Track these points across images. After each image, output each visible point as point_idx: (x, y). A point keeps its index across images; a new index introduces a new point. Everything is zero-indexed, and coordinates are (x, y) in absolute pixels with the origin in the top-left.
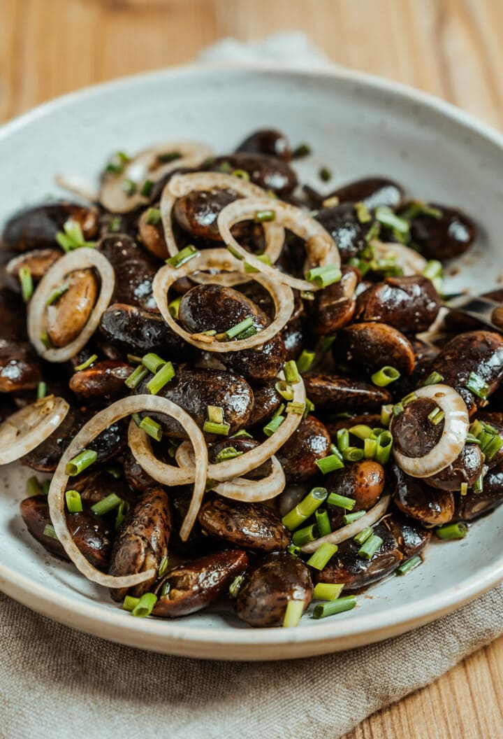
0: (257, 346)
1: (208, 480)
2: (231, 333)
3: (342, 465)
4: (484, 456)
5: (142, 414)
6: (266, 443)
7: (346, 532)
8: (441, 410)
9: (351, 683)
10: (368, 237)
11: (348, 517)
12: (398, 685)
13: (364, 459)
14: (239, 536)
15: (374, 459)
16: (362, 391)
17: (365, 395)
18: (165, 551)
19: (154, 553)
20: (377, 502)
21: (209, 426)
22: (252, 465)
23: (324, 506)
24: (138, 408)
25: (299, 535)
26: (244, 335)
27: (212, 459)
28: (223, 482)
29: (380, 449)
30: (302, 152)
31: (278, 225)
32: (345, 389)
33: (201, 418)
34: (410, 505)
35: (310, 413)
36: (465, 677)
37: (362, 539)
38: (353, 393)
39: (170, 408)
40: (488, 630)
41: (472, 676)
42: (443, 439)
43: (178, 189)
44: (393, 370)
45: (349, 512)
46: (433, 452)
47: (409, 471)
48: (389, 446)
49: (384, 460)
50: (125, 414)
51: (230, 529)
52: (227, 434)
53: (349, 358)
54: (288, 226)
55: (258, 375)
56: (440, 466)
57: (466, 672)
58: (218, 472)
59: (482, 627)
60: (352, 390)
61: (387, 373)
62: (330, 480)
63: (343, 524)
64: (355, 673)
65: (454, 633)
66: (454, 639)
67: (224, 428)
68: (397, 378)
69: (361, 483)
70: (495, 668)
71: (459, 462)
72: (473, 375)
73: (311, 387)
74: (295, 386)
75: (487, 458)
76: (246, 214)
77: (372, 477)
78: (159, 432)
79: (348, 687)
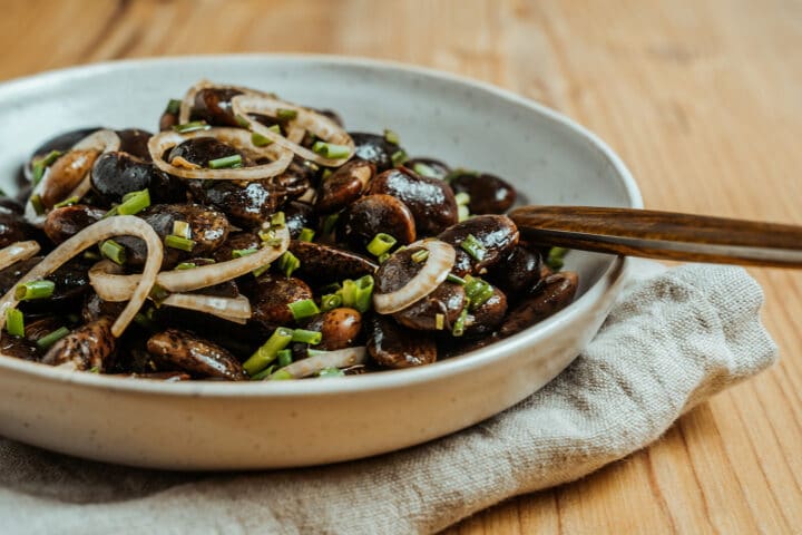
0: (241, 181)
1: (155, 285)
2: (215, 163)
3: (317, 312)
4: (468, 300)
7: (306, 365)
8: (426, 251)
9: (282, 513)
11: (310, 351)
13: (342, 305)
15: (353, 306)
19: (82, 355)
20: (348, 345)
21: (170, 239)
22: (209, 280)
24: (105, 231)
27: (167, 266)
28: (175, 293)
29: (359, 292)
31: (300, 127)
32: (336, 252)
33: (165, 233)
34: (384, 348)
39: (135, 224)
40: (457, 493)
44: (390, 238)
45: (313, 347)
46: (410, 285)
47: (383, 309)
48: (370, 288)
49: (363, 305)
51: (175, 346)
52: (190, 250)
53: (348, 232)
55: (239, 212)
56: (417, 296)
58: (170, 280)
59: (449, 486)
61: (385, 240)
63: (306, 356)
65: (415, 487)
66: (416, 496)
67: (189, 244)
68: (393, 243)
69: (331, 321)
71: (438, 294)
72: (471, 237)
74: (279, 231)
75: (472, 304)
76: (267, 109)
77: (347, 319)
78: (120, 254)
79: (277, 517)
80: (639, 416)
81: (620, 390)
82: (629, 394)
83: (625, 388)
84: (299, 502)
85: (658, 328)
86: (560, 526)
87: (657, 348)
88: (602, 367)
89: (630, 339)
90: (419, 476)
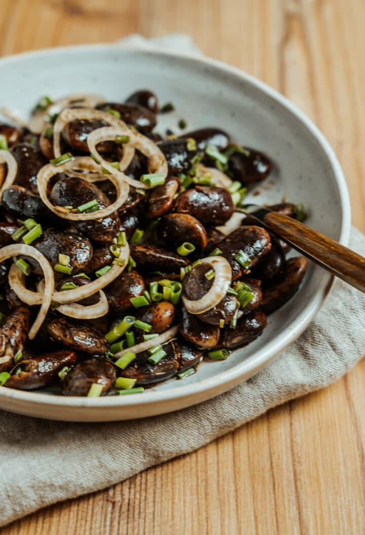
0: (98, 219)
1: (52, 301)
2: (81, 208)
3: (148, 303)
4: (239, 304)
5: (19, 256)
6: (95, 282)
7: (143, 346)
8: (214, 271)
9: (132, 443)
10: (193, 161)
11: (146, 337)
12: (165, 449)
13: (162, 300)
14: (71, 341)
15: (169, 301)
16: (169, 258)
17: (171, 260)
18: (21, 347)
19: (12, 346)
20: (167, 329)
21: (58, 267)
22: (83, 296)
23: (132, 328)
24: (16, 252)
25: (114, 346)
26: (90, 210)
27: (58, 288)
28: (63, 304)
29: (173, 294)
30: (168, 109)
31: (131, 146)
32: (158, 255)
33: (53, 261)
34: (189, 331)
35: (133, 269)
36: (215, 451)
37: (152, 352)
38: (163, 258)
39: (35, 254)
40: (232, 420)
41: (221, 451)
42: (212, 290)
43: (67, 117)
44: (191, 245)
45: (147, 333)
46: (204, 298)
47: (189, 309)
48: (179, 293)
49: (175, 301)
50: (8, 257)
51: (65, 336)
52: (70, 273)
53: (165, 235)
54: (138, 147)
55: (98, 239)
56: (208, 307)
57: (217, 448)
59: (227, 417)
60: (162, 256)
61: (187, 247)
62: (138, 312)
63: (142, 340)
64: (135, 437)
65: (208, 419)
66: (208, 423)
67: (69, 270)
68: (192, 250)
69: (157, 315)
70: (237, 447)
71: (221, 305)
72: (241, 252)
73: (135, 252)
74: (122, 249)
75: (241, 306)
76: (110, 137)
77: (166, 312)
78: (27, 270)
79: (130, 446)
80: (340, 364)
81: (330, 348)
82: (334, 350)
83: (332, 346)
84: (143, 437)
85: (354, 306)
86: (291, 424)
87: (353, 319)
88: (320, 330)
89: (337, 312)
90: (210, 412)
